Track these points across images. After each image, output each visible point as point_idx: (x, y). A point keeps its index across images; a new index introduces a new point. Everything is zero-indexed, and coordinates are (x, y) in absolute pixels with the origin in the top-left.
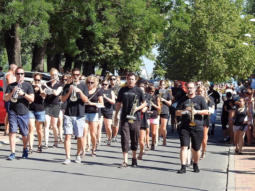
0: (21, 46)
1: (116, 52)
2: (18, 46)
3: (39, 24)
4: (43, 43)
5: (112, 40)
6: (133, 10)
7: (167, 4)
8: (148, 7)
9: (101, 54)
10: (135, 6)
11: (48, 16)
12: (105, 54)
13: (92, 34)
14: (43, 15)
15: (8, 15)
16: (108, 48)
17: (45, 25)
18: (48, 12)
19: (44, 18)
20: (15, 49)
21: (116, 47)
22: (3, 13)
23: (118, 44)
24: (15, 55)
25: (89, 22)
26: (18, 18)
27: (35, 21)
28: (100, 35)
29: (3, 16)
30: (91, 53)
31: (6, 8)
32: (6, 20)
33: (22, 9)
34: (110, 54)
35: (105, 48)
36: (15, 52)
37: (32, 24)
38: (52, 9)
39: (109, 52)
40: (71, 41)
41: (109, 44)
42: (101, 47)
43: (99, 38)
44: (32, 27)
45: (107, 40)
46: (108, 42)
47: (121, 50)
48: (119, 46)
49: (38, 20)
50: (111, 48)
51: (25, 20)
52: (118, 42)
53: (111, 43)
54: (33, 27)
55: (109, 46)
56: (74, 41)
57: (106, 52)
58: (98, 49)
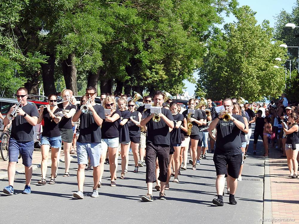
0: (77, 73)
1: (161, 77)
2: (75, 74)
3: (92, 53)
4: (97, 70)
5: (157, 66)
6: (176, 39)
7: (206, 33)
8: (189, 36)
9: (148, 79)
10: (177, 35)
11: (100, 46)
12: (152, 79)
13: (140, 61)
14: (96, 45)
15: (65, 46)
16: (154, 73)
17: (98, 54)
18: (100, 43)
19: (97, 48)
20: (72, 76)
21: (161, 72)
22: (61, 45)
23: (163, 69)
24: (72, 81)
25: (137, 51)
26: (74, 49)
27: (89, 51)
28: (146, 62)
29: (61, 47)
30: (140, 79)
31: (63, 40)
32: (64, 51)
33: (77, 40)
34: (155, 79)
35: (151, 74)
36: (72, 79)
37: (86, 54)
38: (104, 40)
39: (155, 77)
40: (121, 68)
41: (155, 70)
42: (148, 73)
43: (146, 65)
44: (86, 56)
45: (153, 67)
46: (154, 68)
47: (166, 75)
48: (164, 71)
49: (91, 50)
50: (157, 73)
51: (80, 50)
52: (163, 68)
53: (157, 69)
54: (88, 56)
55: (155, 72)
56: (124, 68)
57: (153, 77)
58: (145, 75)
